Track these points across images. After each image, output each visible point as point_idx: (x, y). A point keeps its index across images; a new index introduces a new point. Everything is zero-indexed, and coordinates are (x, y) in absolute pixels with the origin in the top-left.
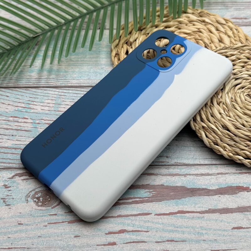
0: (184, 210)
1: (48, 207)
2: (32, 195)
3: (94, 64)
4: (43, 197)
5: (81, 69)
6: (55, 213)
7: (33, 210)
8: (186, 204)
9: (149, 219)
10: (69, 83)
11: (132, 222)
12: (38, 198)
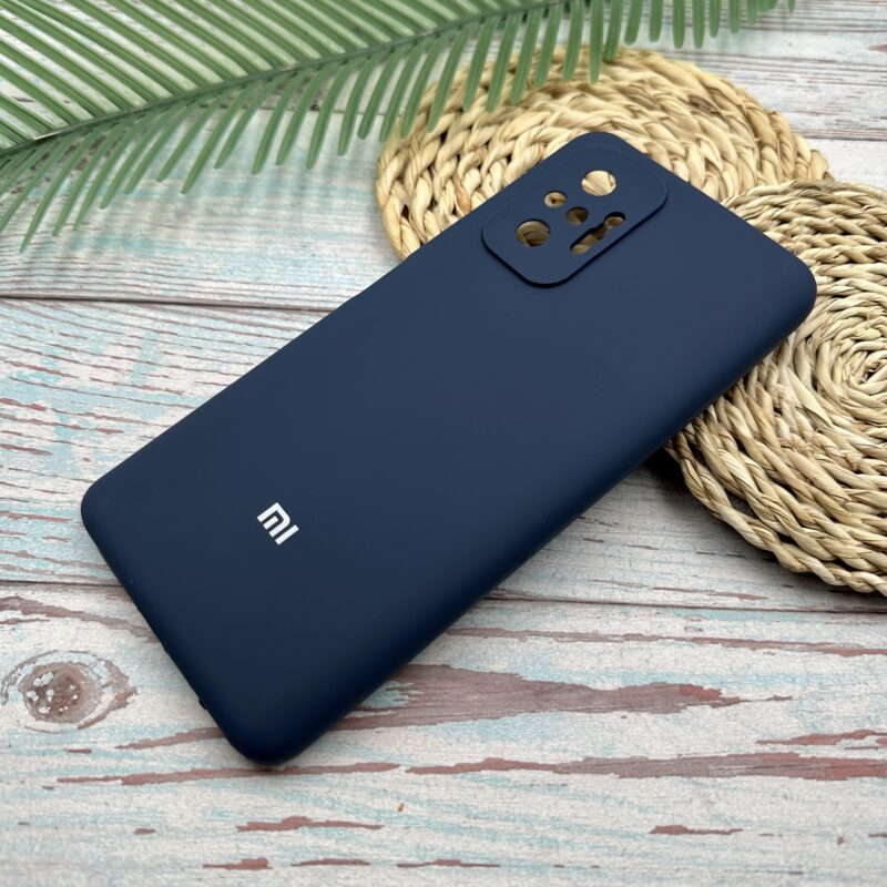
0: (506, 758)
1: (66, 722)
2: (23, 676)
3: (281, 230)
4: (58, 688)
5: (235, 243)
6: (88, 746)
7: (20, 730)
8: (516, 736)
9: (386, 786)
10: (191, 289)
11: (329, 791)
12: (41, 691)
